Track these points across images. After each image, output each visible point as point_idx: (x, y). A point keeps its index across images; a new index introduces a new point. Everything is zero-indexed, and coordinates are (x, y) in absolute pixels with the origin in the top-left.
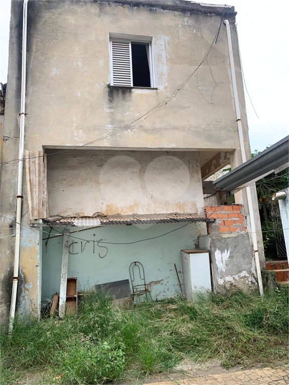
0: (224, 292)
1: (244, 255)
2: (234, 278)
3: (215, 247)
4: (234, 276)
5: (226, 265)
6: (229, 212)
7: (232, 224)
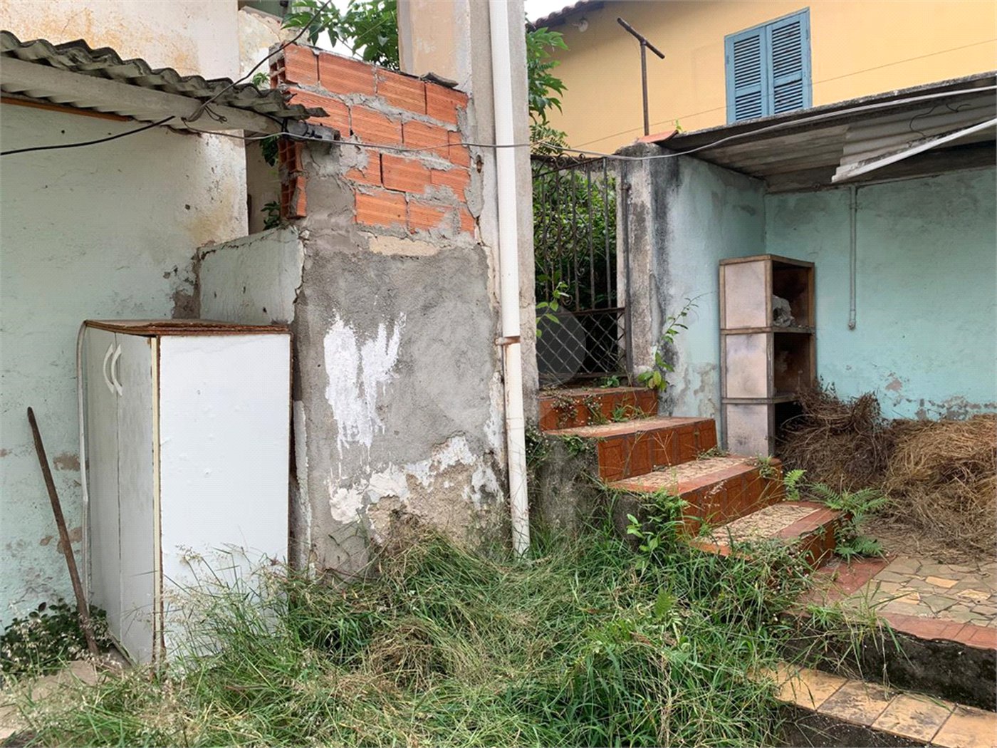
0: (362, 564)
1: (459, 358)
2: (410, 477)
3: (329, 303)
4: (410, 468)
5: (380, 408)
6: (407, 115)
7: (420, 188)
